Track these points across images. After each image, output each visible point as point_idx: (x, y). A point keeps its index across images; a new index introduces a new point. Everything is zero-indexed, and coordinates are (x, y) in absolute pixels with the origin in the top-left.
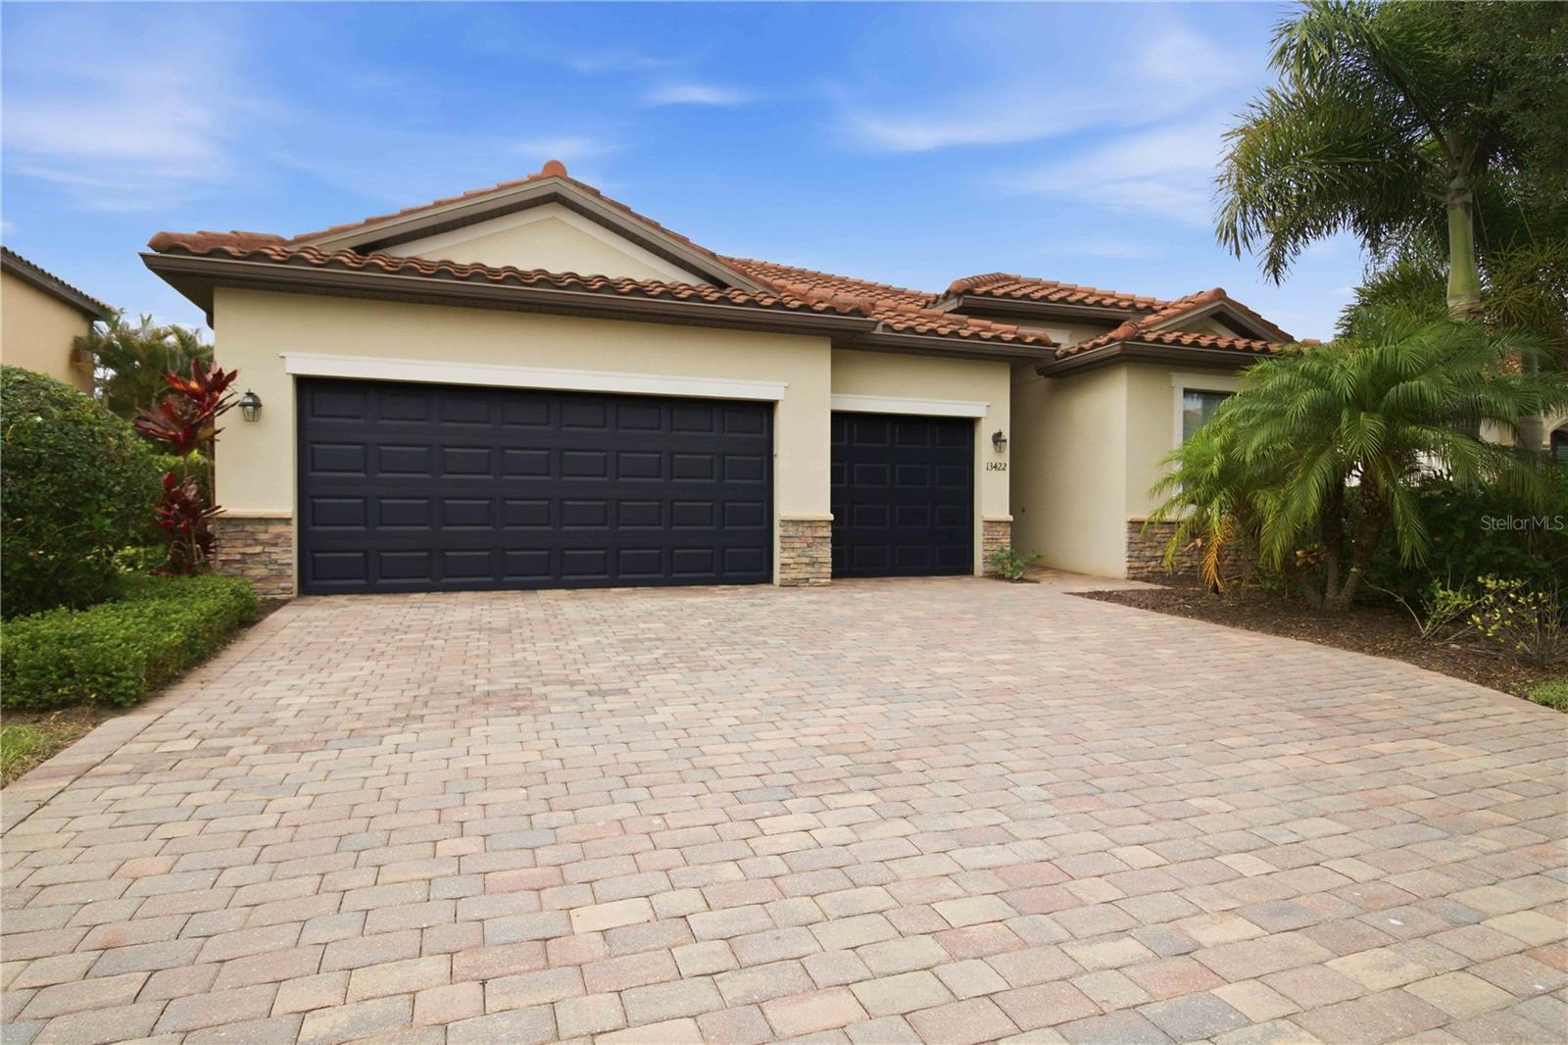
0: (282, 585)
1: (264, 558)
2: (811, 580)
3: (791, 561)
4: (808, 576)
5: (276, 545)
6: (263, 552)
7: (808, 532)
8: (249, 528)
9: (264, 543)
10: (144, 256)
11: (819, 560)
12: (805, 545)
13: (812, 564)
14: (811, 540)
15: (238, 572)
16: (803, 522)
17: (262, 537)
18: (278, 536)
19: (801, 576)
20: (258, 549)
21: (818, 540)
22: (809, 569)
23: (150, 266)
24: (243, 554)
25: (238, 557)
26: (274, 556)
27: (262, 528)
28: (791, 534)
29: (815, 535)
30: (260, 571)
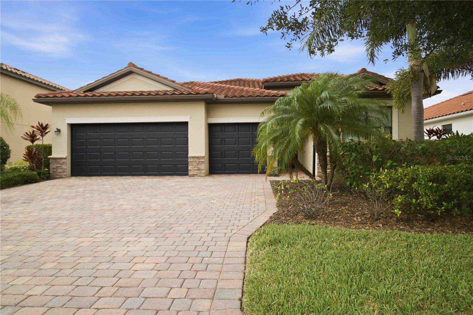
0: (64, 174)
1: (61, 167)
2: (198, 175)
3: (192, 169)
4: (197, 173)
5: (63, 164)
6: (61, 166)
7: (198, 160)
8: (58, 160)
9: (61, 164)
10: (33, 99)
11: (201, 169)
12: (196, 164)
13: (199, 170)
14: (198, 163)
15: (55, 171)
16: (196, 157)
17: (61, 162)
18: (63, 162)
19: (195, 173)
20: (59, 165)
21: (200, 163)
22: (198, 171)
23: (35, 101)
24: (57, 166)
25: (56, 167)
26: (63, 167)
27: (60, 160)
28: (191, 161)
29: (200, 161)
30: (60, 171)
